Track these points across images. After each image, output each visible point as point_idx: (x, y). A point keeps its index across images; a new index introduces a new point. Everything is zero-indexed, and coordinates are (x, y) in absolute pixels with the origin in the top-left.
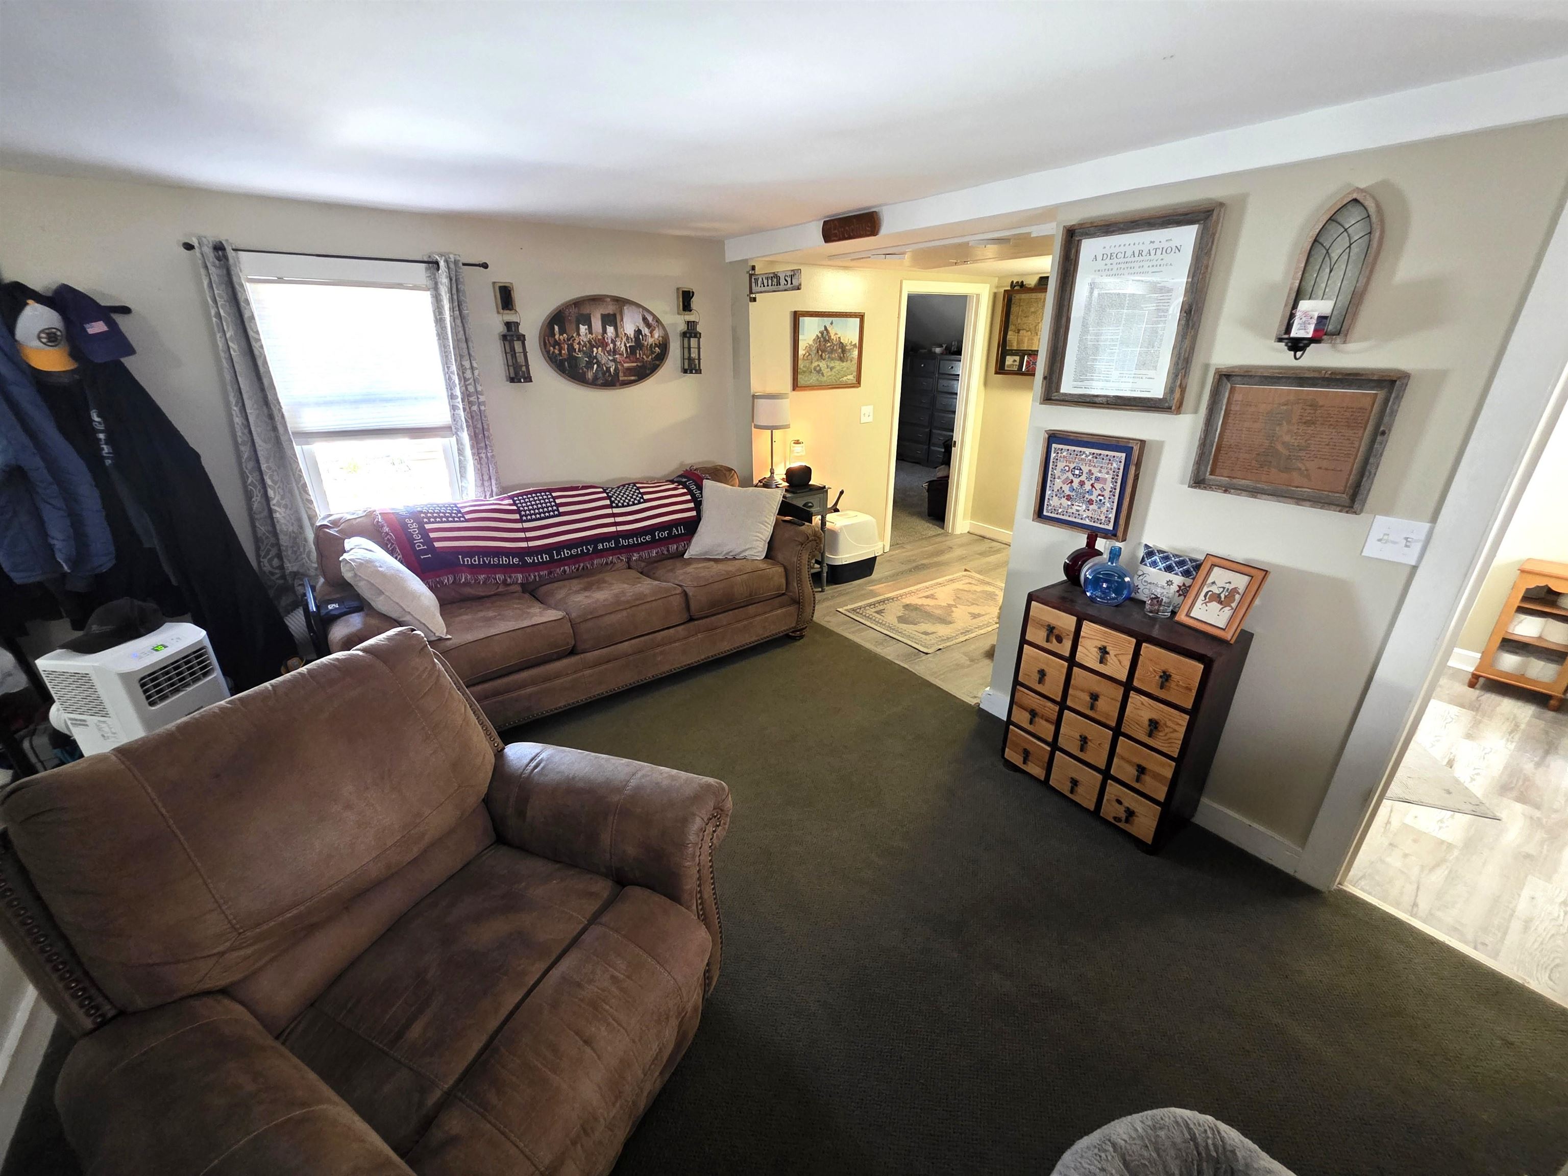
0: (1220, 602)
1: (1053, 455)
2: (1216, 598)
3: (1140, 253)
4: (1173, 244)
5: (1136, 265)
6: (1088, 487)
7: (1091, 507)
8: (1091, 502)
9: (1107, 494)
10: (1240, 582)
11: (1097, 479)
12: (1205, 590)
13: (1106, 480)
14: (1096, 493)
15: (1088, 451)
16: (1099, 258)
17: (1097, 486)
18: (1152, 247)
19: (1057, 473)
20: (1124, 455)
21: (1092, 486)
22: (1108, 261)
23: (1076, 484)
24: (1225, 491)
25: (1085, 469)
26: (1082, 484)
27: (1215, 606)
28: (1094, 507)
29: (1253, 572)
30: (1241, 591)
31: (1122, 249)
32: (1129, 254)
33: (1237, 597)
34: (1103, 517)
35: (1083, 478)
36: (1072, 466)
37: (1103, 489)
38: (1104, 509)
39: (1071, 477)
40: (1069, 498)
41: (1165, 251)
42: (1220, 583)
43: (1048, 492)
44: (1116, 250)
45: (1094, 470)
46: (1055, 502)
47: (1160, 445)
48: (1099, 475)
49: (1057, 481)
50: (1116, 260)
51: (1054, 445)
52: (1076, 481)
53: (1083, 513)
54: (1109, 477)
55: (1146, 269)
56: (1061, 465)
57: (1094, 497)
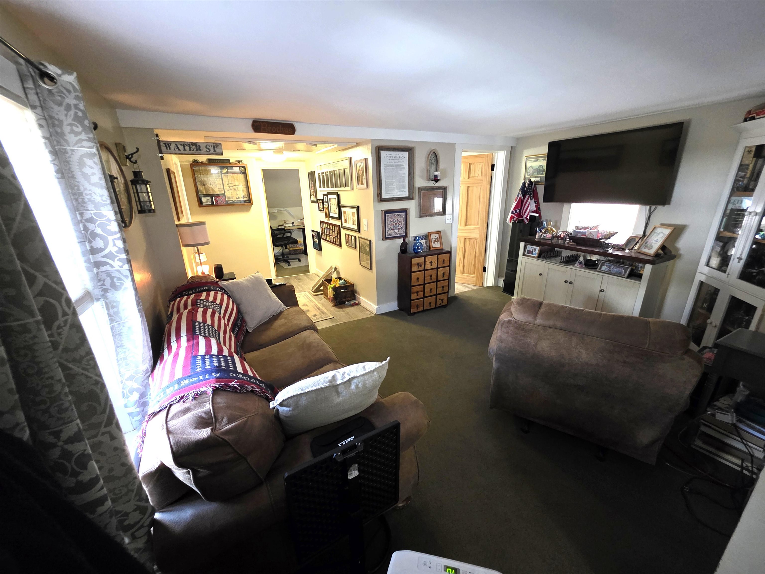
0: (437, 242)
1: (387, 218)
2: (435, 241)
3: (396, 158)
4: (403, 156)
5: (396, 160)
6: (398, 224)
7: (399, 230)
8: (399, 229)
9: (403, 225)
10: (437, 236)
11: (400, 221)
12: (432, 240)
13: (402, 221)
14: (400, 226)
15: (396, 214)
16: (386, 157)
17: (400, 223)
18: (398, 156)
19: (389, 223)
20: (405, 213)
21: (399, 224)
22: (388, 159)
23: (394, 225)
24: (426, 217)
25: (396, 219)
26: (396, 224)
27: (436, 243)
28: (400, 230)
29: (438, 233)
30: (438, 237)
31: (392, 156)
32: (393, 157)
33: (439, 239)
34: (403, 232)
35: (396, 222)
36: (392, 219)
37: (401, 224)
38: (402, 230)
39: (393, 223)
40: (393, 230)
41: (402, 157)
42: (434, 238)
43: (387, 230)
44: (390, 156)
45: (399, 219)
46: (389, 232)
47: (410, 208)
48: (400, 220)
49: (389, 225)
50: (390, 159)
51: (387, 215)
52: (394, 224)
53: (397, 233)
54: (402, 220)
55: (398, 162)
56: (389, 220)
57: (399, 227)
